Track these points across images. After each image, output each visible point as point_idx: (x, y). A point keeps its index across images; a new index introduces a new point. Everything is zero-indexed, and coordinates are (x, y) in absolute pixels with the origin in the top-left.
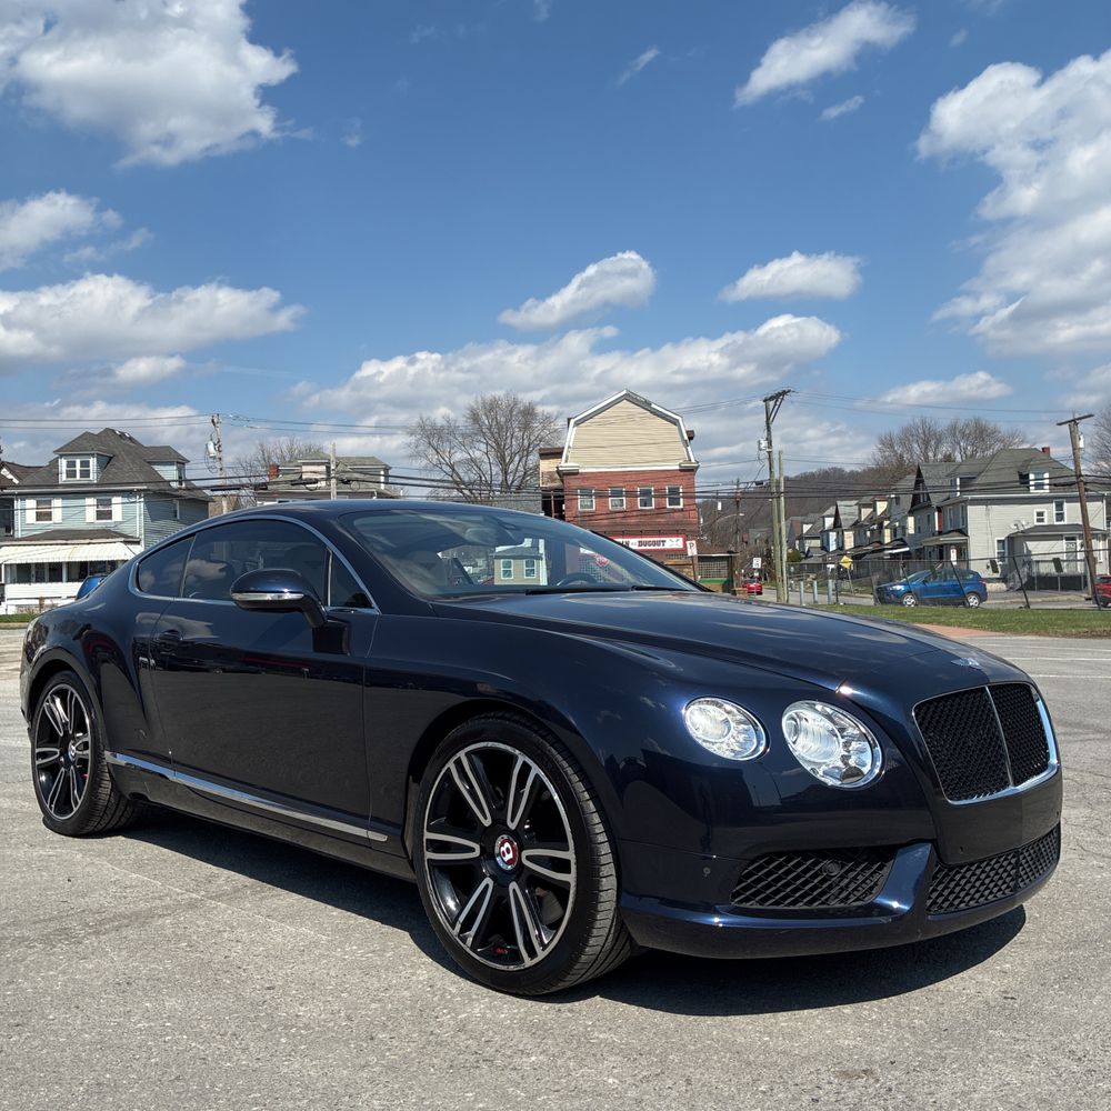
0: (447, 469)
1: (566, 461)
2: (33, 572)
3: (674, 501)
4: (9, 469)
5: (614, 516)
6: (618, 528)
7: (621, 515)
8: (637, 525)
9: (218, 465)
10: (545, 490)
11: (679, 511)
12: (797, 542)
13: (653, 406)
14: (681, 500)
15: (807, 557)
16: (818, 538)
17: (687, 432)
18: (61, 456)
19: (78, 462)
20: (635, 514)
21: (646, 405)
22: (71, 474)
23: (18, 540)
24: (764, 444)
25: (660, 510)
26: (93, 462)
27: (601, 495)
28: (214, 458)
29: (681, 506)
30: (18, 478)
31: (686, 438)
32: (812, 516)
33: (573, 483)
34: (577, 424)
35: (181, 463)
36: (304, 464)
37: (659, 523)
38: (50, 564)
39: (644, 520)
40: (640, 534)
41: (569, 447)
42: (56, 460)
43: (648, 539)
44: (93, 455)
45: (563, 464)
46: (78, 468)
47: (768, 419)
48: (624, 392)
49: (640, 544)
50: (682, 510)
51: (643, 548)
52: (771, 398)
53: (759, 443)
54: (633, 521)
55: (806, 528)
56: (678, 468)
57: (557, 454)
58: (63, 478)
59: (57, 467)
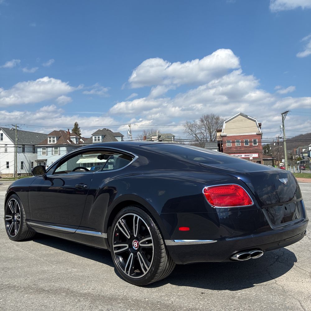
0: (194, 135)
1: (223, 133)
2: (87, 165)
3: (255, 143)
4: (82, 139)
5: (237, 148)
6: (239, 151)
7: (239, 148)
8: (244, 150)
9: (130, 137)
10: (218, 141)
11: (256, 146)
12: (301, 154)
13: (248, 117)
14: (257, 143)
15: (303, 159)
16: (307, 153)
17: (259, 124)
18: (93, 136)
19: (97, 137)
20: (243, 147)
21: (246, 116)
22: (96, 140)
23: (84, 157)
24: (282, 126)
25: (251, 146)
26: (101, 137)
27: (233, 142)
28: (129, 135)
29: (257, 145)
30: (84, 141)
31: (258, 125)
32: (305, 147)
33: (225, 139)
34: (226, 122)
35: (122, 136)
36: (152, 136)
37: (250, 150)
38: (91, 163)
39: (246, 149)
40: (245, 153)
41: (224, 129)
42: (92, 137)
43: (247, 154)
44: (100, 135)
45: (222, 134)
46: (97, 139)
47: (283, 119)
48: (240, 113)
49: (245, 156)
50: (257, 146)
51: (246, 157)
52: (284, 113)
53: (280, 126)
54: (243, 149)
55: (304, 150)
56: (256, 134)
57: (220, 131)
58: (94, 141)
59: (92, 138)
